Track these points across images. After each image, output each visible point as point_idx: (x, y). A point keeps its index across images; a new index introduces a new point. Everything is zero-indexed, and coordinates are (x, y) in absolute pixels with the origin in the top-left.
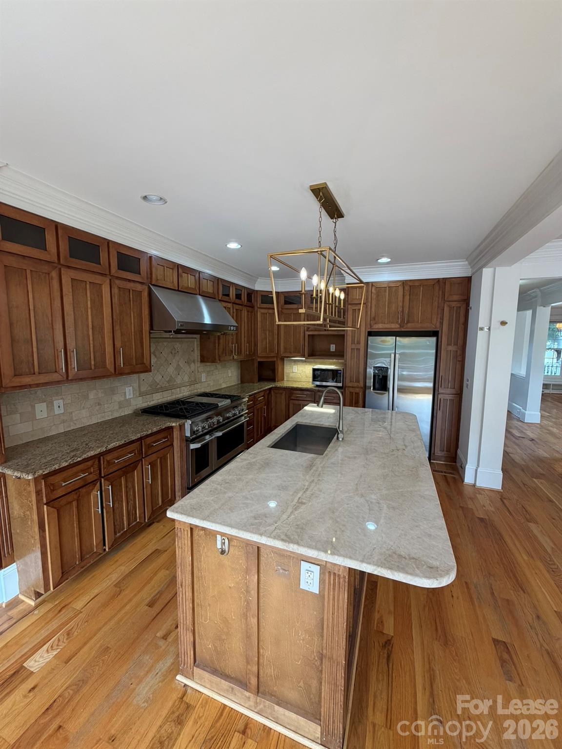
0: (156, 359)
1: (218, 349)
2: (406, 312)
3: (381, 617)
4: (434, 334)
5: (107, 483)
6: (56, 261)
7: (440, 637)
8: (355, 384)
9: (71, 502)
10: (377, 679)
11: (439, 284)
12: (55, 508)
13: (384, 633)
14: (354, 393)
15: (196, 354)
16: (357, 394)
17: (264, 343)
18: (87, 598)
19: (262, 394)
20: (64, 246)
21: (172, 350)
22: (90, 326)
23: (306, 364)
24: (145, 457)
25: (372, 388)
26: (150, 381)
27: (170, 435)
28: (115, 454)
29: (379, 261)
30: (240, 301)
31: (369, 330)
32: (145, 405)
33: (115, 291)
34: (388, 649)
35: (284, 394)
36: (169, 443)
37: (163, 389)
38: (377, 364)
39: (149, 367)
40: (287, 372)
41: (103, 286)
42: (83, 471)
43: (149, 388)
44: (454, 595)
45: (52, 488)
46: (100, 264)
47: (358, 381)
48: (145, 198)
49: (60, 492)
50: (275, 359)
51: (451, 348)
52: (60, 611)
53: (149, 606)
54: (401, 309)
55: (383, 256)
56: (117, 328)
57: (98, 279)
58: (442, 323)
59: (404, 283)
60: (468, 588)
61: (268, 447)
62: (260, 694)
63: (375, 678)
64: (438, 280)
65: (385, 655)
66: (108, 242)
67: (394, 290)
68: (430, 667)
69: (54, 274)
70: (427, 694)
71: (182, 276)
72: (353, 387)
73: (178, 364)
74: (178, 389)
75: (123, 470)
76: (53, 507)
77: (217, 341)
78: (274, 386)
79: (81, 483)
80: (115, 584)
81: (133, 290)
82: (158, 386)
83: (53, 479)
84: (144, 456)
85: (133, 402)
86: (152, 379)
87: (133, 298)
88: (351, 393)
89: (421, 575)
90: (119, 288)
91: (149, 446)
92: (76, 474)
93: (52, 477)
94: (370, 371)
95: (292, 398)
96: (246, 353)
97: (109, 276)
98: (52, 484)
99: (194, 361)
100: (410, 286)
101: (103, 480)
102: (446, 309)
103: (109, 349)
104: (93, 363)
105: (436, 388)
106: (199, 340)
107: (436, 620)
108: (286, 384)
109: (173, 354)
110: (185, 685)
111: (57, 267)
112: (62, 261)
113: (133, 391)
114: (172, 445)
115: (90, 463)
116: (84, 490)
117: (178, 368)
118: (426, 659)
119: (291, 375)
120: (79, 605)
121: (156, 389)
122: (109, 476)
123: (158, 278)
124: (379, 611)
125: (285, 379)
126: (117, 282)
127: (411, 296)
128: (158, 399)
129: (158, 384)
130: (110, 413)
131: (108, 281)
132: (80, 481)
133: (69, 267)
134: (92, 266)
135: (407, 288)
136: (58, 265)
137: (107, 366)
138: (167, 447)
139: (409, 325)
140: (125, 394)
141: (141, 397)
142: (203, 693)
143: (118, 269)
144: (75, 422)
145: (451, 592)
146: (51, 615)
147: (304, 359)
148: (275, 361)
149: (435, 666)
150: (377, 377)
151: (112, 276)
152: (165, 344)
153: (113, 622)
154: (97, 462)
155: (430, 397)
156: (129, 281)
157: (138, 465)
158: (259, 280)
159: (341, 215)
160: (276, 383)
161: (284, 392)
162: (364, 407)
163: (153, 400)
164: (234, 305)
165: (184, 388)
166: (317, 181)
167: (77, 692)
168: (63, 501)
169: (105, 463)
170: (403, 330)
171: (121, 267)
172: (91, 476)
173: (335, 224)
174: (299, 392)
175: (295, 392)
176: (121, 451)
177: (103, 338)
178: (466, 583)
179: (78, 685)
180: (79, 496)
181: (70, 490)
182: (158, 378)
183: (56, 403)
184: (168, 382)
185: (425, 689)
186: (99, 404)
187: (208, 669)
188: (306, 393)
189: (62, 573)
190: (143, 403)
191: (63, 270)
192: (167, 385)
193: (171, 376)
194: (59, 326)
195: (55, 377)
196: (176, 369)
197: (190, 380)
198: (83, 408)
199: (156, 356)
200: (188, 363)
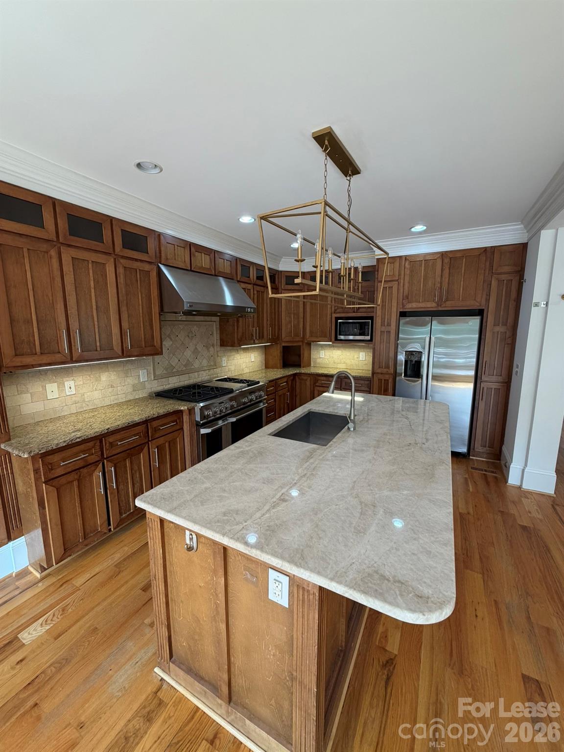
0: (171, 342)
1: (238, 332)
2: (445, 287)
3: (387, 630)
4: (480, 313)
5: (110, 464)
6: (55, 239)
7: (455, 663)
8: (385, 370)
9: (72, 482)
10: (371, 704)
11: (486, 253)
12: (54, 486)
13: (386, 650)
14: (383, 380)
15: (216, 338)
16: (387, 381)
17: (289, 326)
18: (87, 576)
19: (285, 380)
20: (63, 224)
21: (189, 333)
22: (94, 307)
23: (334, 349)
24: (152, 440)
25: (403, 375)
26: (166, 364)
27: (179, 419)
28: (118, 436)
29: (413, 230)
30: (262, 282)
31: (401, 310)
32: (160, 388)
33: (121, 270)
34: (389, 669)
35: (308, 380)
36: (178, 427)
37: (180, 373)
38: (410, 349)
39: (160, 350)
40: (314, 357)
41: (107, 265)
42: (84, 452)
43: (165, 372)
44: (478, 615)
45: (50, 467)
46: (104, 243)
47: (388, 367)
48: (139, 165)
49: (59, 472)
50: (301, 344)
51: (497, 329)
52: (61, 586)
53: (143, 591)
54: (439, 285)
55: (417, 224)
56: (124, 309)
57: (101, 258)
58: (488, 300)
59: (443, 254)
60: (497, 608)
61: (270, 435)
62: (232, 704)
63: (367, 703)
64: (485, 250)
65: (385, 677)
66: (111, 220)
67: (430, 264)
68: (437, 700)
69: (53, 253)
71: (194, 256)
72: (382, 374)
73: (196, 348)
74: (196, 374)
75: (127, 452)
76: (52, 486)
77: (236, 324)
78: (298, 371)
79: (82, 464)
80: (115, 564)
81: (140, 270)
82: (174, 370)
83: (50, 459)
84: (150, 440)
85: (148, 385)
86: (167, 362)
87: (140, 278)
88: (380, 380)
89: (404, 605)
90: (125, 267)
91: (156, 430)
92: (76, 454)
93: (50, 457)
94: (402, 357)
95: (317, 384)
96: (268, 337)
97: (113, 255)
98: (51, 464)
99: (213, 345)
100: (451, 258)
101: (105, 461)
102: (494, 283)
103: (115, 330)
104: (98, 344)
105: (479, 375)
106: (218, 323)
107: (451, 643)
108: (313, 370)
109: (190, 336)
110: (162, 679)
111: (55, 246)
112: (61, 240)
113: (147, 374)
114: (182, 429)
115: (91, 444)
116: (85, 471)
117: (196, 352)
118: (433, 689)
119: (319, 361)
120: (78, 582)
121: (171, 372)
122: (112, 458)
123: (168, 257)
124: (384, 624)
125: (312, 365)
126: (122, 261)
127: (451, 270)
128: (174, 382)
129: (174, 367)
130: (124, 395)
131: (112, 260)
132: (80, 461)
133: (69, 246)
134: (93, 244)
135: (447, 260)
136: (56, 242)
137: (115, 349)
138: (176, 431)
139: (448, 303)
140: (139, 378)
141: (156, 381)
142: (178, 691)
143: (123, 247)
144: (88, 404)
145: (476, 610)
146: (52, 589)
147: (331, 343)
148: (300, 346)
149: (443, 698)
150: (409, 362)
151: (116, 255)
152: (181, 327)
153: (105, 603)
154: (98, 444)
155: (471, 386)
156: (136, 260)
157: (144, 448)
158: (283, 259)
159: (356, 171)
160: (302, 368)
161: (309, 378)
162: (394, 395)
163: (169, 384)
164: (255, 286)
165: (202, 372)
166: (320, 126)
167: (59, 670)
168: (63, 480)
169: (108, 444)
170: (440, 309)
171: (125, 245)
172: (92, 456)
173: (350, 182)
174: (324, 378)
175: (320, 378)
176: (125, 433)
177: (109, 319)
178: (495, 601)
179: (61, 664)
180: (80, 476)
181: (70, 470)
182: (174, 362)
183: (67, 384)
184: (185, 366)
186: (112, 386)
187: (184, 667)
188: (331, 379)
189: (65, 550)
190: (158, 387)
191: (63, 249)
192: (184, 369)
193: (188, 360)
194: (60, 306)
195: (58, 357)
196: (193, 352)
197: (209, 364)
198: (96, 390)
199: (171, 340)
200: (207, 347)
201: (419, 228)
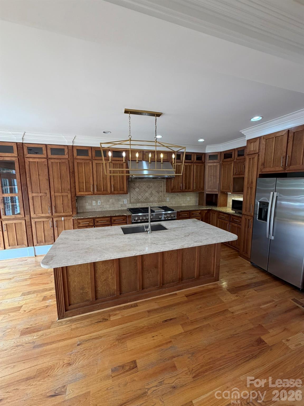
0: (139, 190)
1: (170, 186)
2: (289, 155)
3: (119, 314)
6: (91, 158)
8: (248, 213)
10: (88, 321)
13: (110, 317)
14: (247, 220)
15: (164, 189)
16: (249, 220)
17: (210, 183)
19: (199, 212)
20: (94, 153)
21: (148, 186)
22: (102, 178)
25: (257, 218)
27: (125, 218)
28: (100, 219)
29: (252, 120)
32: (133, 207)
34: (103, 321)
35: (216, 214)
36: (125, 222)
37: (142, 202)
38: (262, 200)
39: (126, 192)
40: (229, 201)
41: (107, 164)
43: (135, 201)
44: (154, 337)
46: (106, 157)
47: (250, 211)
48: (104, 132)
54: (285, 154)
56: (112, 178)
60: (167, 343)
65: (100, 321)
67: (279, 139)
68: (102, 336)
69: (91, 163)
70: (89, 338)
71: (145, 155)
72: (247, 215)
73: (152, 192)
74: (151, 203)
77: (170, 182)
78: (210, 208)
82: (140, 201)
84: (112, 223)
85: (127, 205)
86: (136, 197)
90: (113, 164)
92: (86, 222)
93: (79, 220)
95: (219, 217)
96: (194, 188)
98: (79, 222)
99: (162, 192)
100: (294, 133)
101: (95, 226)
103: (109, 185)
106: (165, 183)
109: (149, 187)
111: (91, 160)
112: (93, 158)
113: (127, 201)
114: (127, 223)
117: (151, 194)
118: (105, 334)
121: (138, 201)
123: (132, 157)
124: (121, 312)
126: (113, 162)
128: (139, 206)
130: (117, 208)
132: (87, 224)
133: (96, 160)
137: (108, 191)
139: (291, 167)
140: (124, 202)
141: (131, 204)
143: (113, 157)
144: (105, 209)
145: (157, 336)
147: (231, 193)
148: (217, 194)
152: (144, 183)
154: (93, 220)
158: (207, 147)
160: (218, 207)
163: (137, 206)
164: (184, 163)
165: (155, 203)
166: (124, 110)
169: (96, 221)
170: (286, 172)
174: (222, 214)
175: (220, 213)
176: (102, 219)
177: (107, 181)
181: (84, 225)
182: (140, 197)
183: (98, 201)
184: (145, 199)
185: (91, 337)
186: (113, 204)
188: (225, 215)
190: (131, 206)
191: (93, 161)
192: (145, 200)
193: (147, 197)
194: (91, 178)
195: (90, 193)
196: (150, 194)
197: (159, 200)
198: (108, 204)
199: (139, 188)
200: (158, 193)
201: (257, 118)
